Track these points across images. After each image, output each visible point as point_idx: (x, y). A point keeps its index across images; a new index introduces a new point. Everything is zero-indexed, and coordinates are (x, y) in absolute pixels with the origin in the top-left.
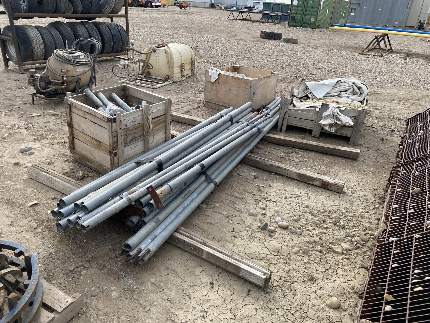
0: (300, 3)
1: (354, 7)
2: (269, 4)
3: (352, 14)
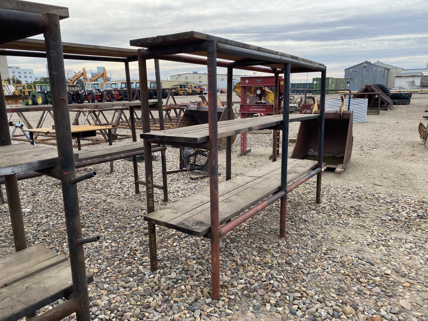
0: (318, 82)
1: (349, 80)
2: (295, 84)
3: (348, 85)
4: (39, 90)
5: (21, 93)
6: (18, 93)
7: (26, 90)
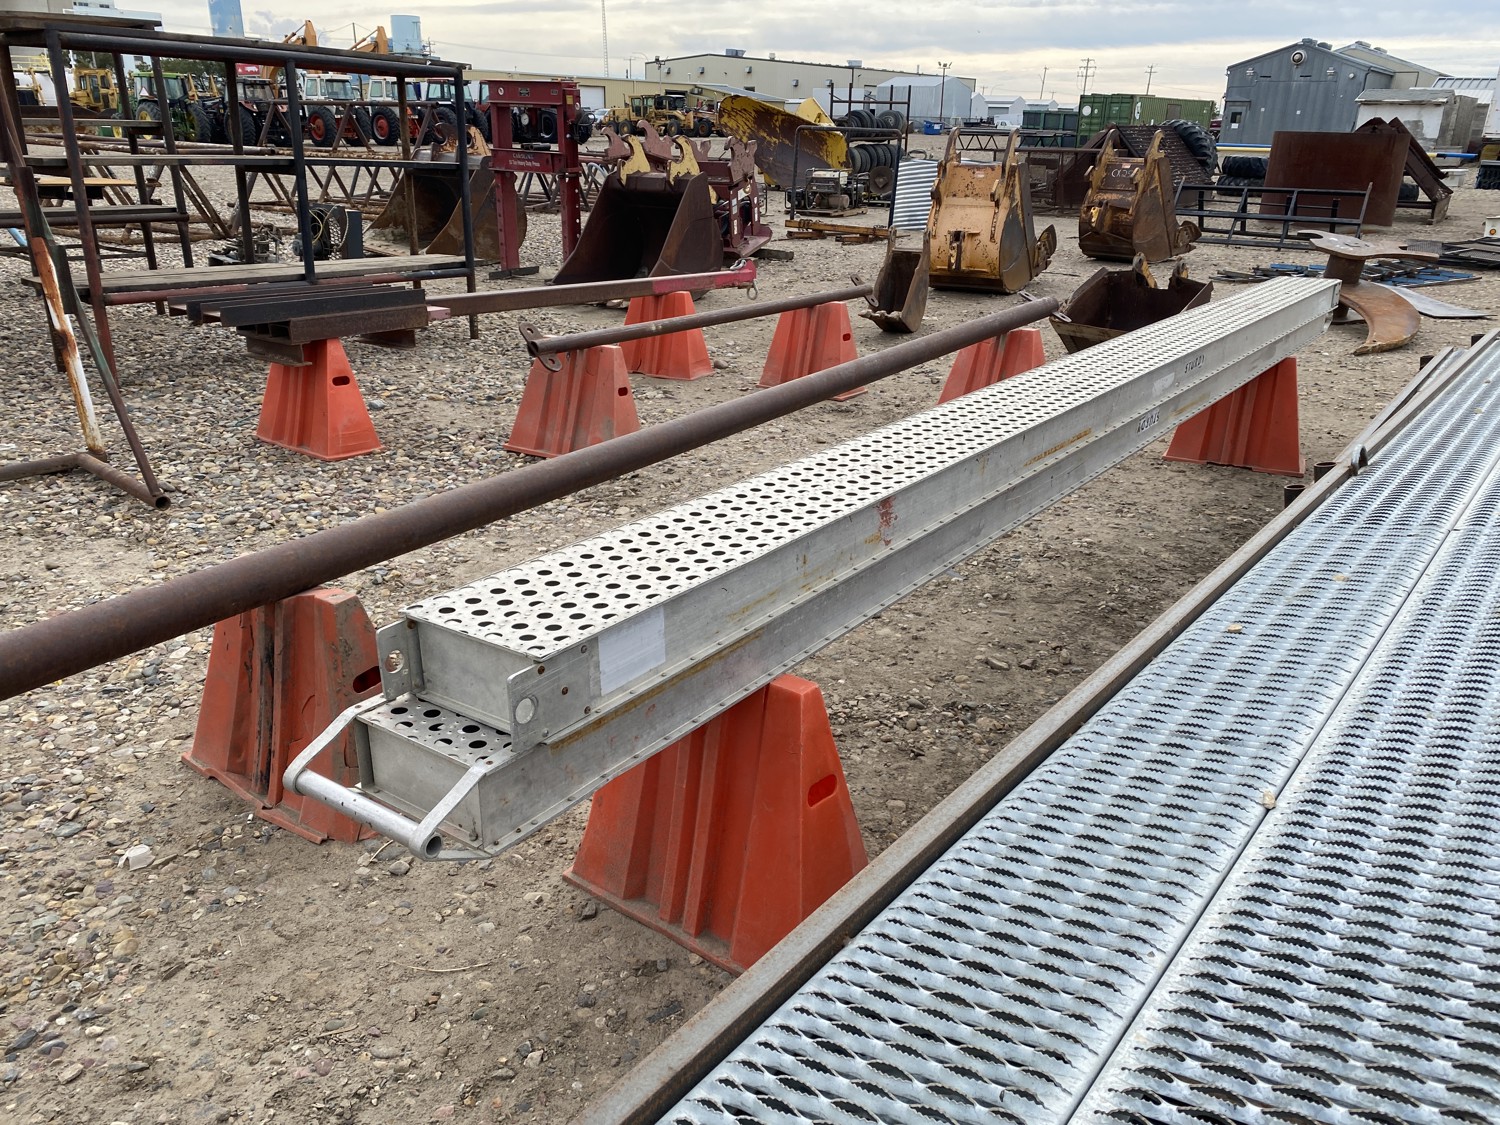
0: (1096, 111)
1: (1239, 109)
2: (1037, 113)
3: (1235, 126)
4: (145, 93)
5: (97, 99)
6: (85, 100)
7: (110, 92)
